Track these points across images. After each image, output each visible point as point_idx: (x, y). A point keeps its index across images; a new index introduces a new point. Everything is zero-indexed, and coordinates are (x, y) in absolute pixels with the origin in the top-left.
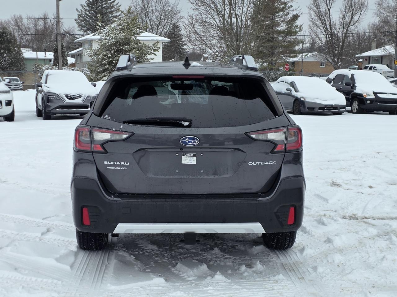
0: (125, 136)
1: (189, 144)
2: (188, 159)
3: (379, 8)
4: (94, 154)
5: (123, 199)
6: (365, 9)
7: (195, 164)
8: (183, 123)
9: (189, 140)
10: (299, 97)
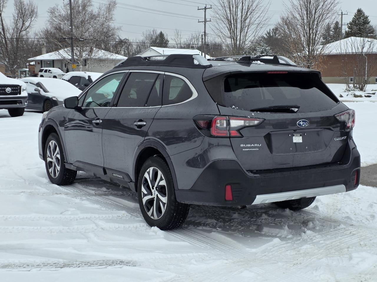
0: (256, 122)
1: (303, 126)
2: (297, 139)
3: (51, 16)
4: (231, 139)
5: (261, 174)
6: (35, 16)
7: (302, 142)
8: (293, 109)
9: (303, 123)
10: (50, 97)
